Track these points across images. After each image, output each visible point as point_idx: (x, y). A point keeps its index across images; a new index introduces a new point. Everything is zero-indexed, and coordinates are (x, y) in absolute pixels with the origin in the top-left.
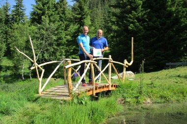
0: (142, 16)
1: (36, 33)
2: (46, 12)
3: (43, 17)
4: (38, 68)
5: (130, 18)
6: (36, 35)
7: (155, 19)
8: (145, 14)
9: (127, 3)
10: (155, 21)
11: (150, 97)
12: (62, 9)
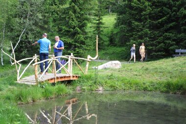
4: (17, 63)
11: (103, 86)
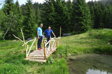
0: (54, 15)
1: (7, 19)
2: (11, 9)
3: (10, 11)
5: (49, 15)
6: (7, 20)
7: (59, 16)
8: (55, 14)
9: (49, 9)
10: (59, 17)
11: (70, 53)
12: (17, 8)
